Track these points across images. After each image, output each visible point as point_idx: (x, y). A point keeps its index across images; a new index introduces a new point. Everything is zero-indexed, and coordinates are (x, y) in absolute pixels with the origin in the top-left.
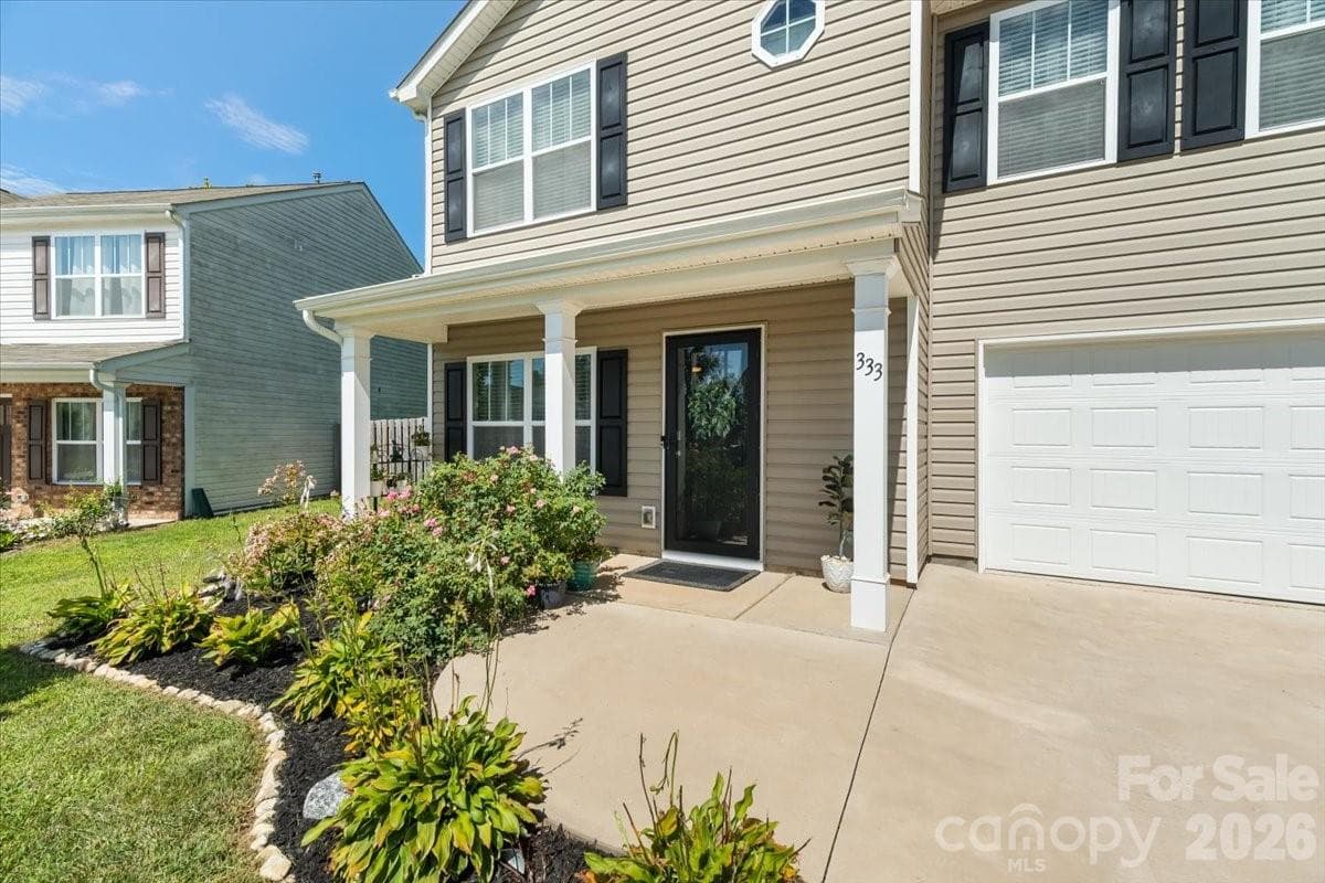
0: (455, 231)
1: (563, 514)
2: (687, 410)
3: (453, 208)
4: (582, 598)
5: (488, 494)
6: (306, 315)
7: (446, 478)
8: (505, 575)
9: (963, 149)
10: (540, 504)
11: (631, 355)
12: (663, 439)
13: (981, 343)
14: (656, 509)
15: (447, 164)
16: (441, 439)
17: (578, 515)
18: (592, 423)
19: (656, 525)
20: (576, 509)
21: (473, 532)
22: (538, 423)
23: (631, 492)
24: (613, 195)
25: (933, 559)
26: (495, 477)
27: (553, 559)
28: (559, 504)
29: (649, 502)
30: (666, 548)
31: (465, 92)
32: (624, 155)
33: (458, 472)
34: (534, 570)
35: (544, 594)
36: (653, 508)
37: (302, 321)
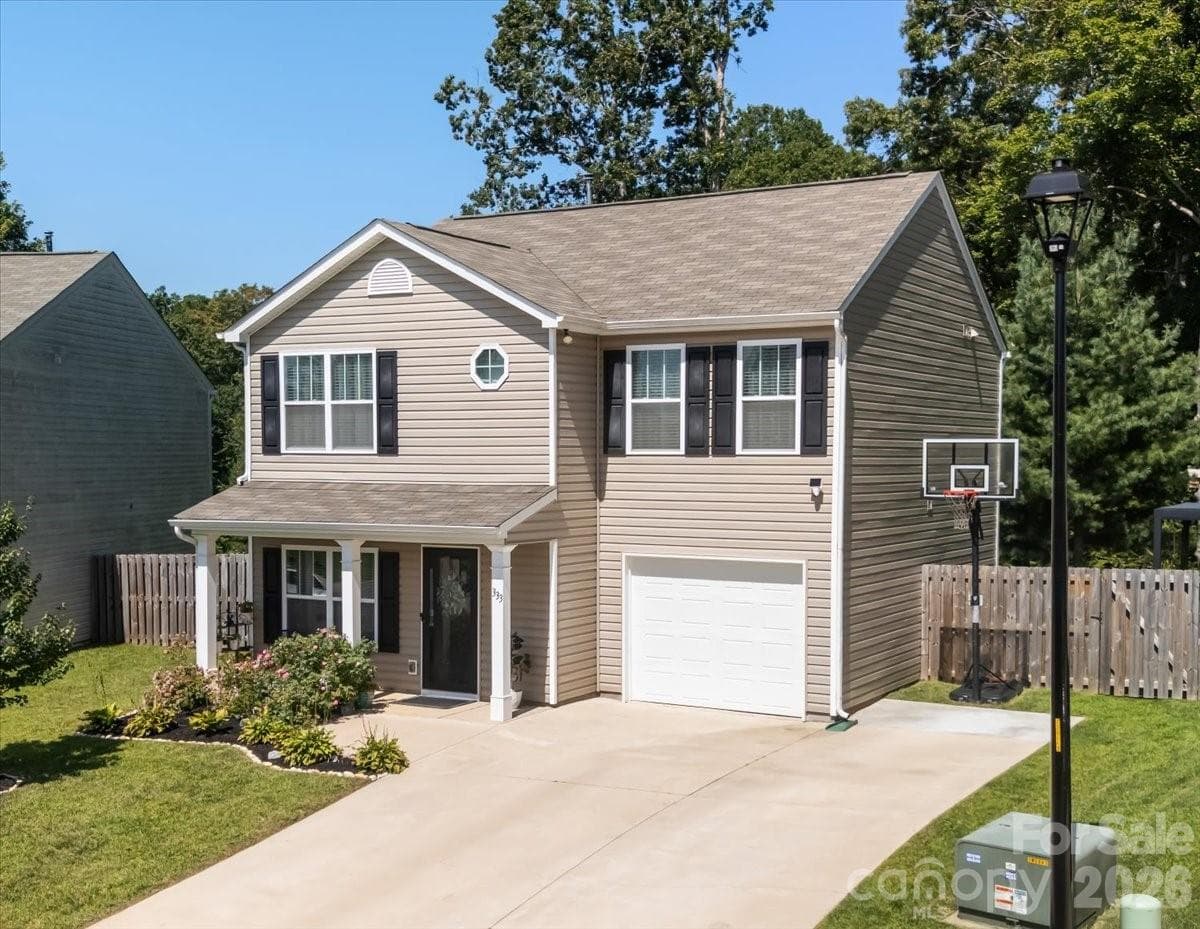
0: (271, 446)
1: (352, 666)
2: (435, 597)
3: (269, 429)
4: (363, 712)
5: (312, 656)
6: (177, 529)
7: (288, 646)
8: (323, 695)
9: (614, 427)
10: (340, 662)
11: (402, 556)
12: (421, 615)
13: (624, 555)
14: (418, 662)
15: (263, 392)
16: (261, 605)
17: (359, 667)
18: (375, 601)
19: (418, 673)
20: (358, 664)
21: (306, 675)
22: (336, 599)
23: (403, 651)
24: (388, 445)
25: (602, 694)
26: (315, 647)
27: (346, 689)
28: (350, 661)
29: (411, 657)
30: (424, 687)
31: (277, 341)
32: (395, 420)
33: (294, 644)
34: (337, 693)
35: (343, 708)
36: (416, 662)
37: (175, 535)
